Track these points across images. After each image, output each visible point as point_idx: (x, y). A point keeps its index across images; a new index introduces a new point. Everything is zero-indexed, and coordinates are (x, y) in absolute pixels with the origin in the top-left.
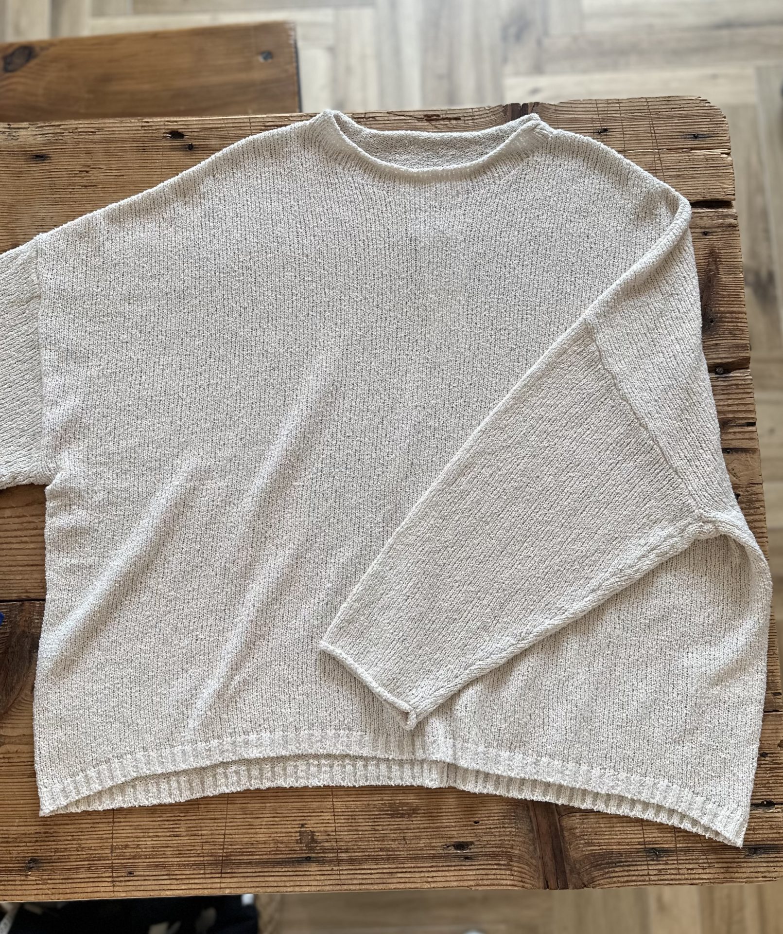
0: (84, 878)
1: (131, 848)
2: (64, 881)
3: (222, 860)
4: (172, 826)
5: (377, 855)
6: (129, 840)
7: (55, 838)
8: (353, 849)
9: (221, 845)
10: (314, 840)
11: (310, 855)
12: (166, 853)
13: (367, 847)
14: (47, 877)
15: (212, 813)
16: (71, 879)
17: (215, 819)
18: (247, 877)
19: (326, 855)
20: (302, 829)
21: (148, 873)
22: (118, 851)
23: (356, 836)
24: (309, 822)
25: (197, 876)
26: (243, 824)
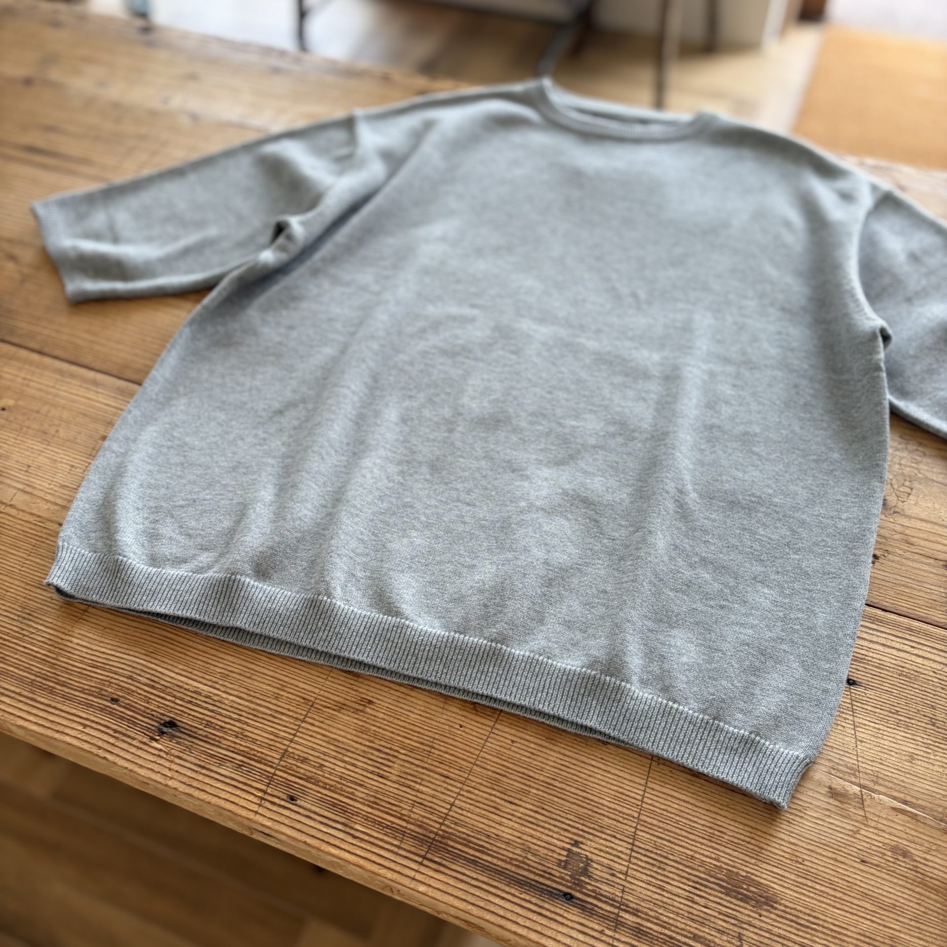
0: (226, 776)
1: (311, 765)
2: (196, 768)
3: (434, 839)
4: (380, 760)
6: (312, 752)
7: (215, 708)
8: (646, 914)
9: (441, 817)
10: (585, 872)
11: (573, 893)
12: (357, 793)
13: (671, 921)
14: (177, 753)
15: (447, 768)
16: (207, 769)
17: (448, 777)
18: (461, 880)
19: (600, 904)
20: (575, 849)
21: (317, 810)
22: (291, 761)
23: (657, 896)
24: (589, 842)
25: (387, 846)
26: (486, 802)
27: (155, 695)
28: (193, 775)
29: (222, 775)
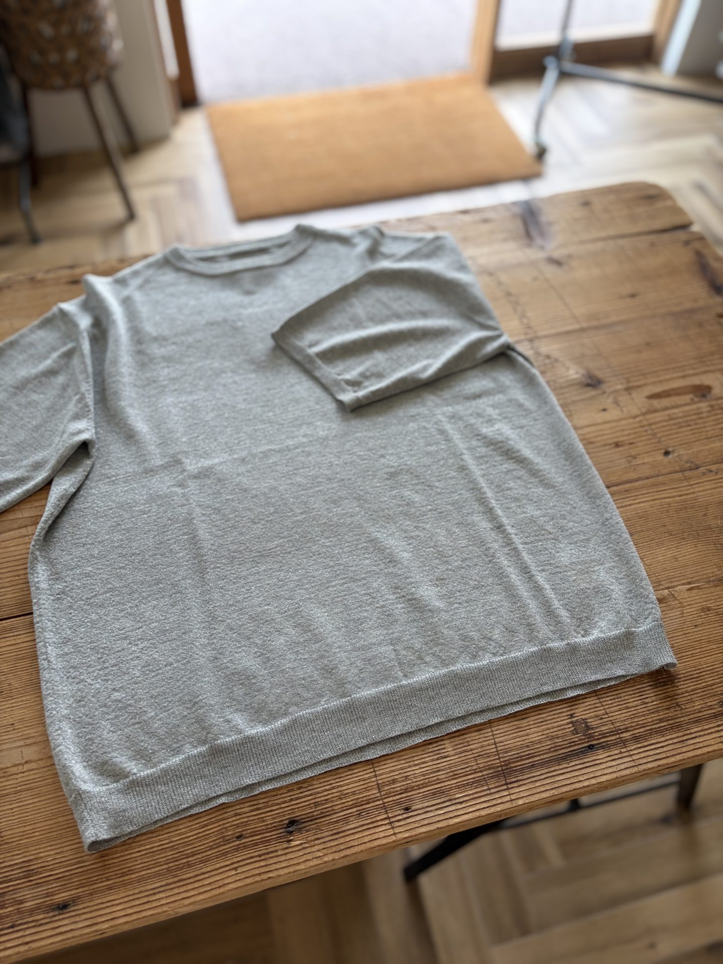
0: (356, 828)
1: (400, 782)
2: (334, 837)
3: (502, 770)
4: (436, 749)
5: (659, 727)
6: (394, 773)
7: (311, 793)
8: (632, 727)
9: (495, 755)
10: (588, 728)
11: (591, 743)
12: (439, 777)
13: (645, 721)
14: (313, 838)
16: (342, 832)
17: (480, 731)
18: (536, 781)
19: (608, 739)
20: (573, 719)
21: (427, 804)
22: (387, 788)
23: (629, 714)
24: (577, 711)
25: (482, 794)
26: (511, 728)
27: (264, 813)
28: (336, 843)
29: (354, 828)
